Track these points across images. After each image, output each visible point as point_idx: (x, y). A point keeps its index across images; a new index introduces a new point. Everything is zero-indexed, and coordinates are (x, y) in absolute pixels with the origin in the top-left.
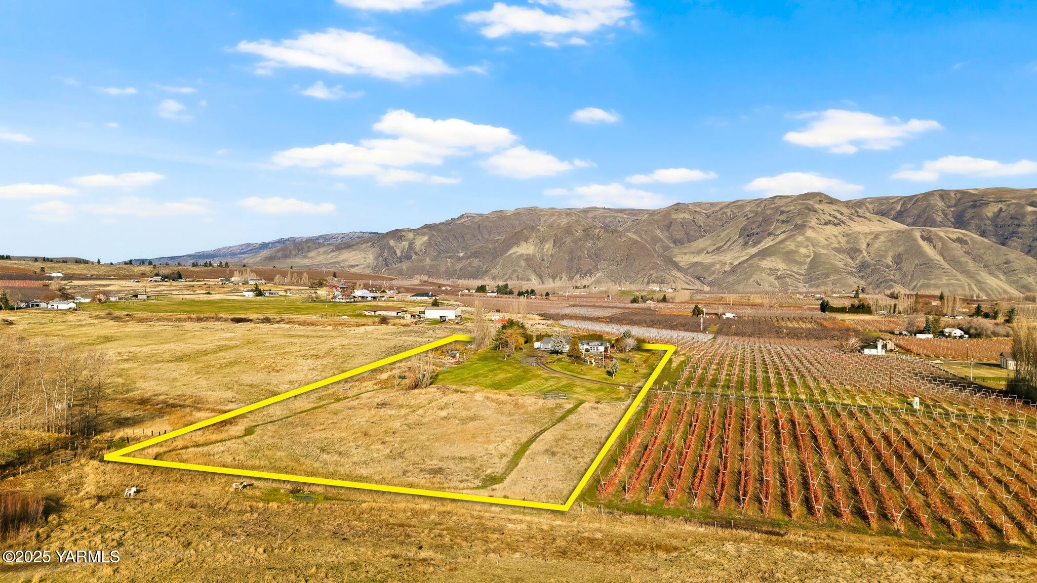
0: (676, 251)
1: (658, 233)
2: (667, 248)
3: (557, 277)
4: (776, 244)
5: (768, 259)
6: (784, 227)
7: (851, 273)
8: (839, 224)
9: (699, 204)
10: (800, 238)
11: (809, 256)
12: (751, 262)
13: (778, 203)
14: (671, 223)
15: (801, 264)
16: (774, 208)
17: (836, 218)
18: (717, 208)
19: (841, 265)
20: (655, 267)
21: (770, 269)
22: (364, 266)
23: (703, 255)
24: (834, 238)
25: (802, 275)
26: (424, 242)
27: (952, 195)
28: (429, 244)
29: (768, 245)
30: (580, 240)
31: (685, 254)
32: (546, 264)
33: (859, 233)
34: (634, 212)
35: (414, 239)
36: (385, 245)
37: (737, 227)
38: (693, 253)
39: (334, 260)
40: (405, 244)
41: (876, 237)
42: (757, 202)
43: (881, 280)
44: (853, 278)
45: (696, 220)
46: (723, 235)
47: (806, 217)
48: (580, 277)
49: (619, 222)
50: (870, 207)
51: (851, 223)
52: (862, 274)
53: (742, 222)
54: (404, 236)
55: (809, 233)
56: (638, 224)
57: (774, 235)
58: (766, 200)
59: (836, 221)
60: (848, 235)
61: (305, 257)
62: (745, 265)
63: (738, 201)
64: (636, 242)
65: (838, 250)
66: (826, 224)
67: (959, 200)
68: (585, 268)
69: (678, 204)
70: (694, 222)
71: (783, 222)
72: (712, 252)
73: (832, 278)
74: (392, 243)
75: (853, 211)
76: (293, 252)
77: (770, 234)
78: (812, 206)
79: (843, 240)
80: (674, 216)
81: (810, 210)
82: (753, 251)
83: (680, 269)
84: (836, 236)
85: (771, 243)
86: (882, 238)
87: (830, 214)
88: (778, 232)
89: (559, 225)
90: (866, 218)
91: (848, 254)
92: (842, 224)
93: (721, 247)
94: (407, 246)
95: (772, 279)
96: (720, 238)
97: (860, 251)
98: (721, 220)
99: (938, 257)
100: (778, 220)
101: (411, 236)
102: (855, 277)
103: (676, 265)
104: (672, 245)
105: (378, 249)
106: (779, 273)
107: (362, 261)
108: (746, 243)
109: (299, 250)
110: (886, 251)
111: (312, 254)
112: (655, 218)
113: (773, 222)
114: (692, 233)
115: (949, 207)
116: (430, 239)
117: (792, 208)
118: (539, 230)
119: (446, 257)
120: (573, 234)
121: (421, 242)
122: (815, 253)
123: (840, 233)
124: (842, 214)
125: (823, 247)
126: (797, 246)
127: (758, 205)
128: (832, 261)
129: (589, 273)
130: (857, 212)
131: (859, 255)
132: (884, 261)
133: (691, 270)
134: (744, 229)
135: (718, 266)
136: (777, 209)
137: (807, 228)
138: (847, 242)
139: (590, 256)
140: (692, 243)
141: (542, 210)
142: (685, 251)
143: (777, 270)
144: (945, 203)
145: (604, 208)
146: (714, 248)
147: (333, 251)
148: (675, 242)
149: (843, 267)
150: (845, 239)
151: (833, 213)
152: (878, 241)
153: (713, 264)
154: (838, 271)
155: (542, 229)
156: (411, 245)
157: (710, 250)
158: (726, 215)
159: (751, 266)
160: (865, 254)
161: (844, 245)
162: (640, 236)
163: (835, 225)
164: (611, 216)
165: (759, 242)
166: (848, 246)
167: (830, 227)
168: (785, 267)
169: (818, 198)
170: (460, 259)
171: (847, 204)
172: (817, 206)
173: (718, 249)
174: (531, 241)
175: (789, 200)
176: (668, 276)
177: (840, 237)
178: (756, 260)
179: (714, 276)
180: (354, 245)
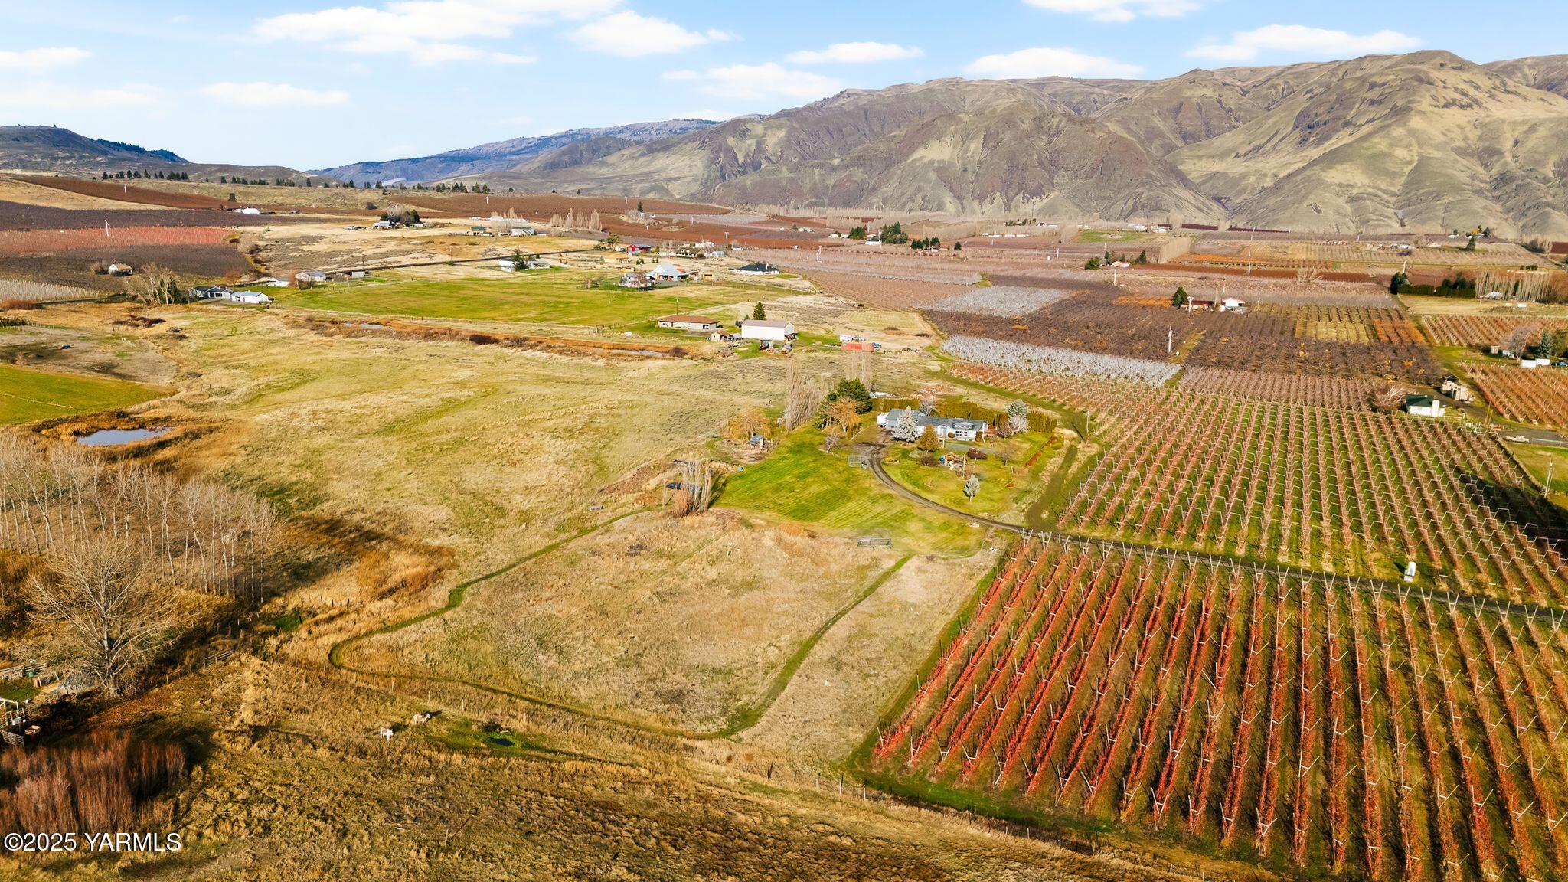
0: (1186, 153)
1: (1158, 122)
2: (1170, 148)
3: (986, 198)
4: (1354, 142)
5: (1340, 167)
6: (1374, 112)
7: (1480, 192)
8: (1470, 106)
9: (1231, 71)
10: (1398, 131)
11: (1409, 163)
12: (1308, 172)
13: (1369, 69)
14: (1181, 104)
15: (1393, 175)
16: (1358, 79)
17: (1465, 95)
18: (1262, 78)
19: (1463, 177)
20: (1149, 181)
21: (1341, 185)
22: (689, 179)
23: (1229, 159)
24: (1457, 131)
25: (1393, 195)
26: (780, 141)
28: (787, 144)
29: (1341, 144)
30: (1027, 136)
31: (1200, 158)
32: (970, 176)
33: (1503, 121)
34: (1121, 85)
35: (764, 135)
36: (720, 146)
37: (1292, 111)
38: (1213, 156)
39: (645, 170)
40: (751, 143)
41: (1533, 128)
42: (1333, 66)
43: (1530, 204)
44: (1481, 200)
45: (1223, 99)
46: (1267, 125)
47: (1414, 93)
48: (1024, 198)
49: (1095, 101)
50: (1530, 73)
51: (1491, 104)
52: (1497, 193)
53: (1302, 102)
54: (748, 130)
55: (1416, 122)
56: (1125, 107)
57: (1354, 125)
58: (1347, 63)
59: (1465, 101)
60: (1483, 125)
61: (604, 164)
62: (1299, 178)
63: (1299, 65)
64: (1118, 139)
65: (1462, 152)
66: (1447, 105)
68: (1032, 184)
69: (1195, 71)
70: (1220, 102)
71: (1373, 102)
72: (1245, 155)
73: (1445, 200)
74: (731, 141)
75: (1498, 83)
76: (585, 155)
77: (1346, 124)
78: (1427, 74)
79: (1473, 134)
80: (1187, 93)
81: (1421, 81)
82: (1314, 153)
83: (1187, 183)
84: (1461, 128)
85: (1347, 140)
86: (1542, 131)
87: (1456, 89)
88: (1362, 120)
89: (993, 111)
90: (1518, 95)
91: (1480, 158)
92: (1475, 106)
93: (1262, 146)
94: (753, 148)
95: (1341, 201)
96: (1260, 130)
97: (1499, 153)
98: (1266, 97)
100: (1363, 100)
101: (759, 129)
102: (1486, 198)
103: (1183, 179)
104: (1179, 143)
105: (710, 152)
106: (1354, 192)
107: (686, 172)
108: (1305, 140)
109: (594, 151)
110: (1546, 154)
111: (612, 159)
112: (1155, 96)
113: (1354, 103)
114: (1214, 122)
116: (788, 135)
117: (1392, 77)
118: (961, 120)
119: (813, 167)
120: (1015, 125)
121: (775, 139)
122: (1422, 158)
123: (1469, 122)
124: (1477, 88)
125: (1437, 147)
126: (1391, 145)
127: (1333, 72)
128: (1450, 171)
129: (1038, 192)
130: (1504, 84)
131: (1497, 161)
132: (1541, 170)
133: (1207, 186)
134: (1303, 115)
135: (1252, 179)
136: (1363, 80)
137: (1412, 113)
138: (1480, 138)
139: (1042, 164)
140: (1213, 140)
141: (968, 84)
142: (1200, 153)
143: (1352, 186)
145: (1072, 79)
146: (1250, 147)
147: (643, 154)
148: (1184, 138)
149: (1468, 180)
150: (1478, 132)
151: (1461, 86)
152: (1535, 135)
153: (1244, 176)
154: (1457, 188)
155: (966, 119)
156: (759, 147)
157: (1242, 151)
158: (1276, 90)
159: (1307, 179)
160: (1508, 157)
161: (1474, 143)
162: (1129, 131)
163: (1462, 107)
164: (1081, 93)
165: (1327, 138)
166: (1480, 145)
167: (1454, 111)
168: (1366, 181)
169: (1438, 61)
170: (834, 169)
171: (1490, 70)
172: (1435, 75)
173: (1256, 149)
174: (947, 138)
175: (1387, 63)
176: (1167, 197)
177: (1469, 129)
178: (1317, 169)
179: (1245, 196)
180: (674, 145)
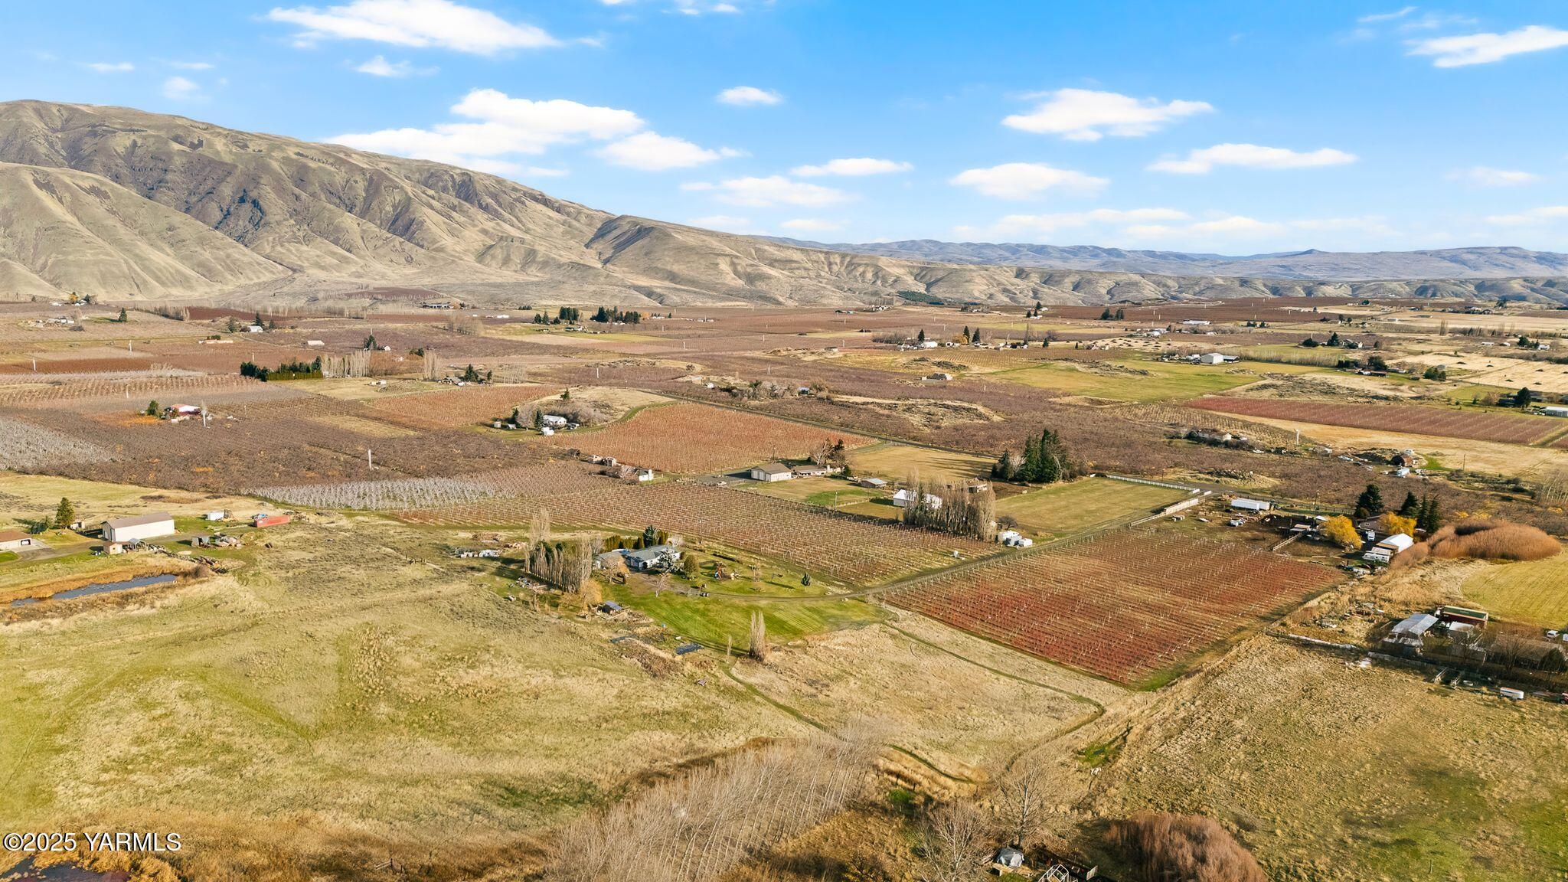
27: (55, 110)
67: (67, 121)
99: (69, 218)
115: (55, 131)
144: (47, 125)
